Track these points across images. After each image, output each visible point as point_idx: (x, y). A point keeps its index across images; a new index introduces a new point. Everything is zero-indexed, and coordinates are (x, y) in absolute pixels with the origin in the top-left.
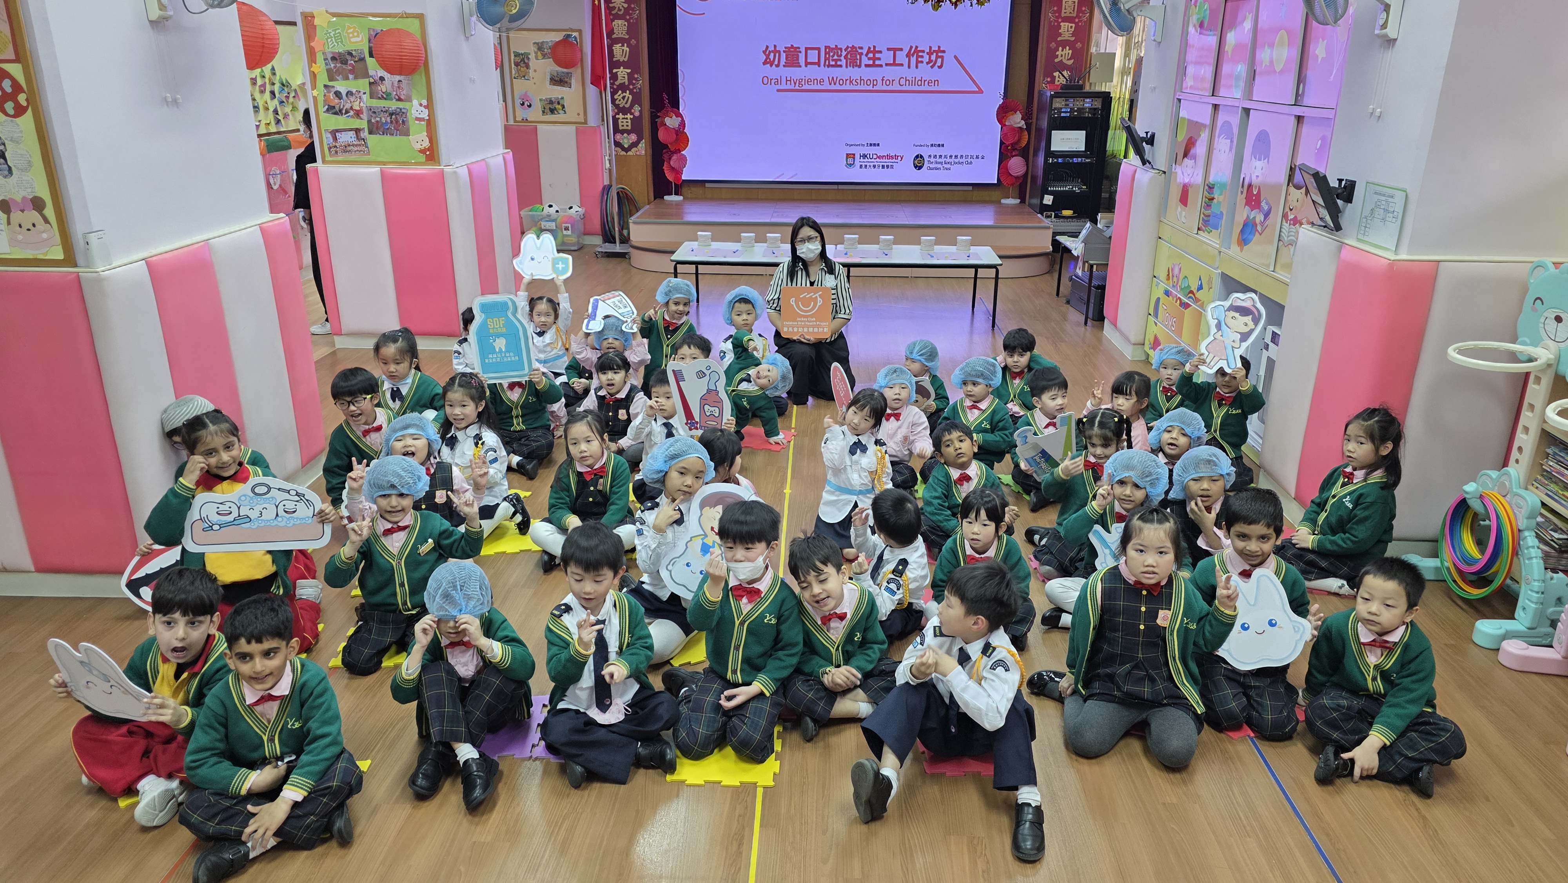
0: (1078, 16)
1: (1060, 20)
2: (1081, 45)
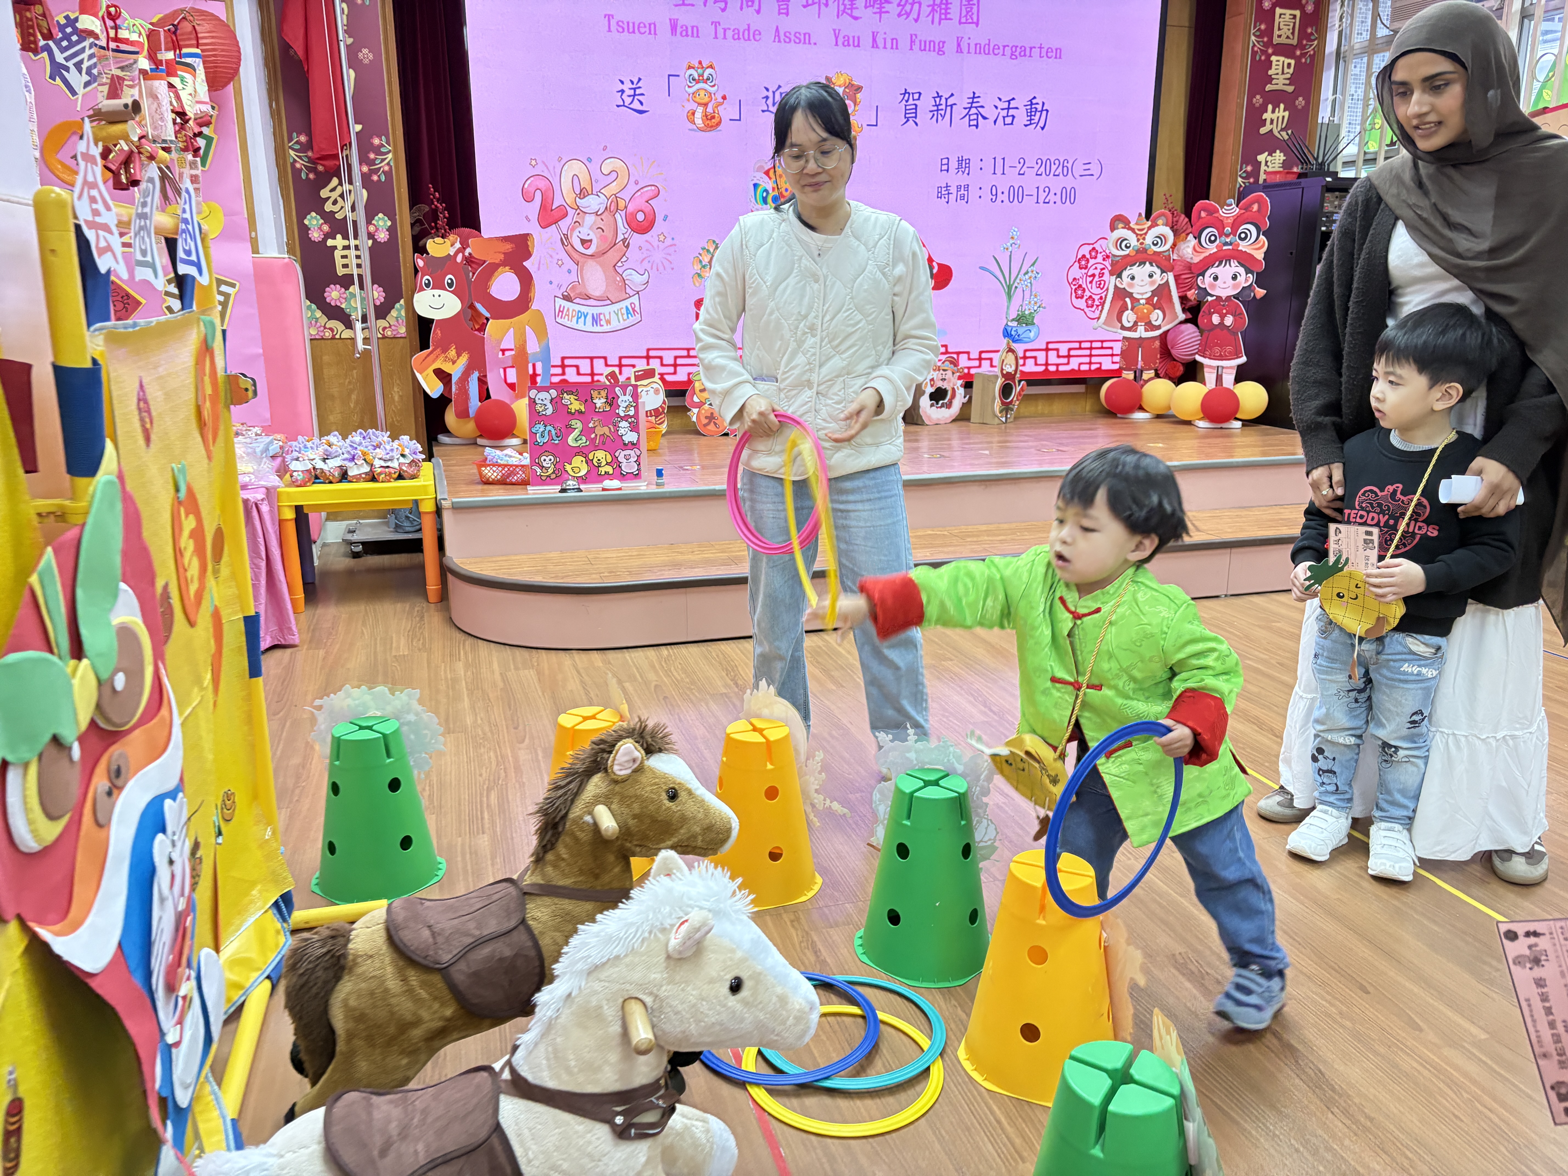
0: (1300, 46)
1: (1270, 51)
2: (1303, 103)
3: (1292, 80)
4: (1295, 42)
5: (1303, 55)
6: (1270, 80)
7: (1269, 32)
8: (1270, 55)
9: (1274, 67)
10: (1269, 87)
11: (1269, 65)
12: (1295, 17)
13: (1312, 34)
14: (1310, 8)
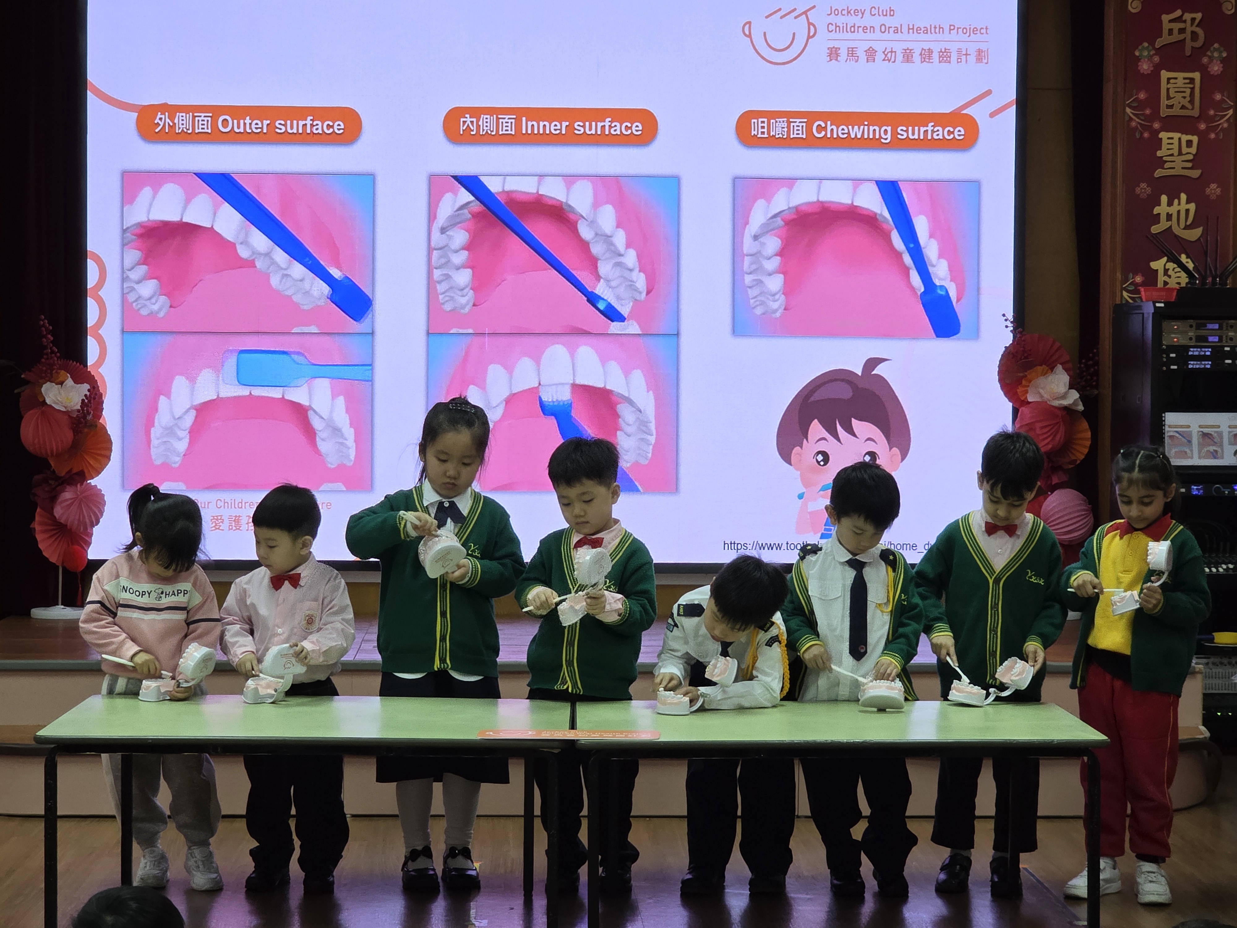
0: (1205, 117)
1: (1156, 126)
2: (1218, 191)
3: (1196, 162)
4: (1196, 113)
5: (1209, 129)
6: (1161, 163)
7: (1154, 100)
8: (1158, 132)
9: (1165, 145)
10: (1159, 173)
11: (1158, 143)
12: (1192, 80)
13: (1223, 101)
14: (1216, 68)
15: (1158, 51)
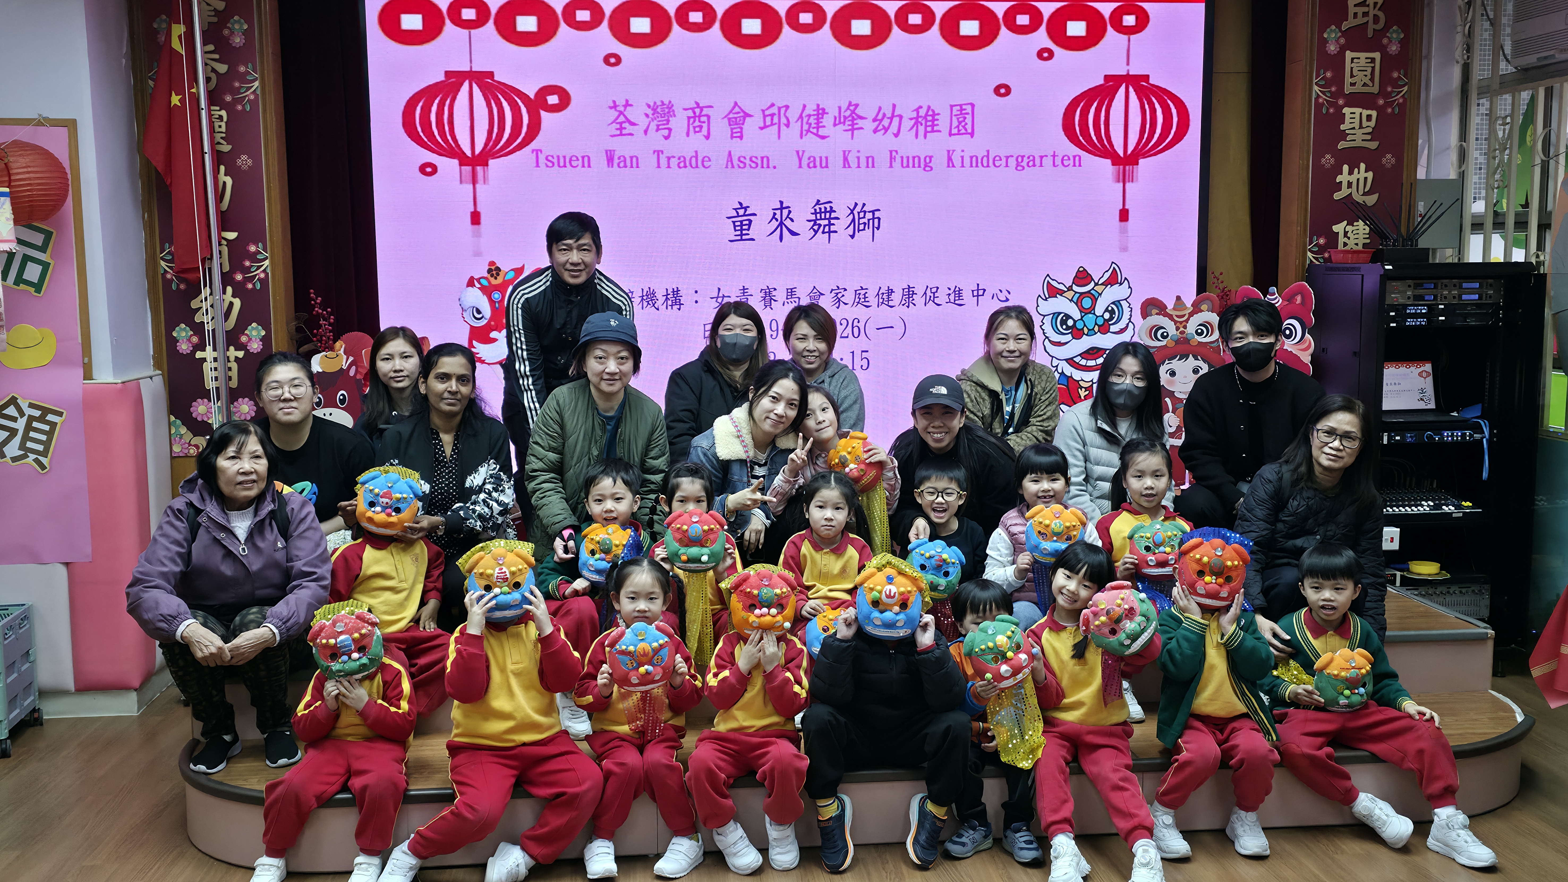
1: (1341, 102)
2: (1393, 161)
4: (1375, 89)
6: (1343, 135)
7: (1339, 79)
8: (1342, 108)
9: (1347, 119)
10: (1341, 145)
11: (1342, 118)
12: (1373, 60)
13: (1399, 78)
14: (1394, 48)
15: (1344, 34)
